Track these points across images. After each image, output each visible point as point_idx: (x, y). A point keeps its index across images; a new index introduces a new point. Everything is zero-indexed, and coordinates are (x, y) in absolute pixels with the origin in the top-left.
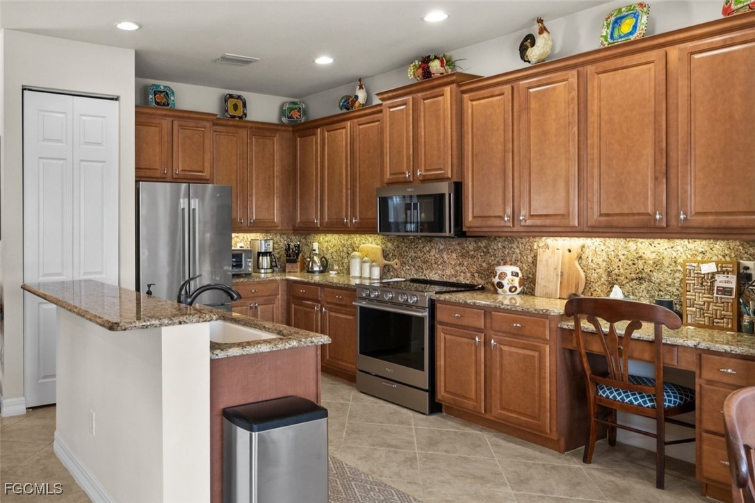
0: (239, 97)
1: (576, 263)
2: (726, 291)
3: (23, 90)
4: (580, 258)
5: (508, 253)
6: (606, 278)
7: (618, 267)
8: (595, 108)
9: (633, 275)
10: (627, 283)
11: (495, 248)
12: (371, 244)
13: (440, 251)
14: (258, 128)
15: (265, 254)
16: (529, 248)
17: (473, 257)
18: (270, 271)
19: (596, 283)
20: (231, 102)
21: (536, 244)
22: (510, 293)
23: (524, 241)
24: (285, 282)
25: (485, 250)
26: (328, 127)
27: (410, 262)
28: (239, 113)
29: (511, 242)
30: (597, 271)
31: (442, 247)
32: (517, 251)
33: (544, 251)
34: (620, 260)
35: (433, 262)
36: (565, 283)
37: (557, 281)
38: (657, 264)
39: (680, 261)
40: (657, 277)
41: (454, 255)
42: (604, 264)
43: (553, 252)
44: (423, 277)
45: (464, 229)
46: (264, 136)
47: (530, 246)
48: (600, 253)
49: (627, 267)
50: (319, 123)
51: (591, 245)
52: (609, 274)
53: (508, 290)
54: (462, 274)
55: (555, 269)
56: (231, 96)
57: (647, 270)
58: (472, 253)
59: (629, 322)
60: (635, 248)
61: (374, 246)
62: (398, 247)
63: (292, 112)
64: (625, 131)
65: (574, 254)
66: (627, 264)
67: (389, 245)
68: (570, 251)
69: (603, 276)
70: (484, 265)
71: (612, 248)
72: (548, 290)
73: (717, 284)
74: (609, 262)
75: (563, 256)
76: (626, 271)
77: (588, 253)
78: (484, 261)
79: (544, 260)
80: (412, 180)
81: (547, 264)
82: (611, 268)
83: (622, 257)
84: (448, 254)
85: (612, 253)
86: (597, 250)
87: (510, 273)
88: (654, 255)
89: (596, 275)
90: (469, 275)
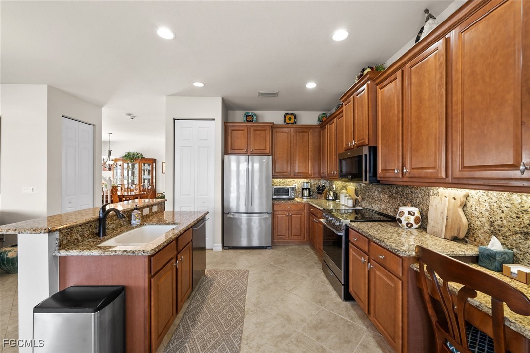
0: (292, 114)
1: (460, 210)
3: (174, 119)
4: (465, 205)
5: (414, 197)
6: (489, 227)
7: (501, 218)
9: (517, 229)
10: (511, 235)
11: (407, 193)
12: (352, 187)
13: (379, 192)
14: (300, 128)
15: (306, 189)
16: (428, 194)
17: (395, 198)
18: (309, 197)
19: (479, 230)
20: (288, 117)
21: (432, 191)
22: (407, 227)
23: (424, 188)
24: (307, 204)
25: (401, 194)
26: (330, 123)
27: (366, 198)
28: (292, 121)
29: (417, 189)
30: (480, 219)
32: (420, 196)
33: (435, 198)
34: (503, 212)
35: (376, 199)
36: (449, 227)
37: (442, 223)
41: (386, 196)
42: (487, 213)
43: (441, 199)
45: (378, 179)
46: (303, 132)
47: (428, 193)
48: (483, 203)
49: (510, 219)
50: (327, 121)
51: (475, 195)
52: (492, 223)
53: (405, 226)
54: (389, 209)
55: (442, 213)
56: (288, 114)
58: (395, 195)
59: (463, 286)
60: (520, 201)
63: (322, 119)
64: (487, 79)
65: (458, 202)
66: (511, 217)
68: (455, 199)
69: (486, 224)
71: (495, 199)
72: (436, 230)
74: (492, 212)
75: (449, 202)
76: (509, 223)
77: (472, 202)
78: (401, 201)
79: (434, 205)
80: (352, 147)
81: (436, 208)
82: (493, 218)
83: (505, 209)
84: (383, 195)
85: (495, 204)
86: (480, 200)
87: (407, 213)
89: (479, 223)
90: (393, 209)
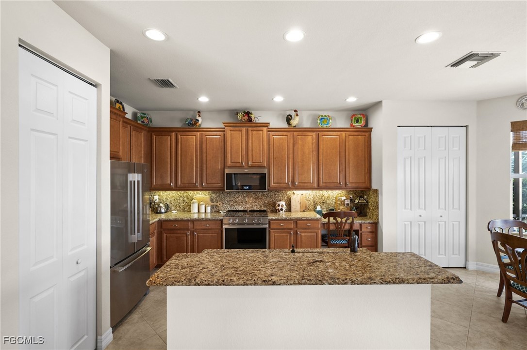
0: (121, 103)
1: (304, 199)
2: (348, 204)
5: (277, 197)
7: (317, 199)
8: (322, 147)
9: (321, 202)
10: (319, 204)
11: (271, 195)
12: (201, 196)
13: (244, 197)
14: (135, 126)
17: (261, 199)
19: (310, 205)
23: (283, 192)
26: (181, 133)
27: (227, 203)
29: (278, 192)
30: (311, 201)
31: (245, 195)
32: (281, 195)
33: (293, 196)
34: (317, 197)
35: (240, 202)
36: (302, 206)
37: (299, 206)
38: (328, 198)
39: (334, 196)
40: (328, 202)
41: (252, 199)
42: (313, 199)
43: (297, 195)
44: (234, 209)
46: (138, 132)
47: (287, 194)
48: (311, 195)
50: (174, 130)
52: (314, 202)
54: (255, 206)
55: (298, 201)
56: (117, 101)
57: (325, 200)
58: (261, 197)
60: (322, 193)
61: (203, 196)
62: (219, 196)
63: (143, 119)
64: (331, 156)
65: (304, 196)
66: (320, 198)
67: (214, 195)
68: (302, 195)
70: (266, 202)
72: (296, 210)
73: (346, 203)
75: (300, 197)
76: (319, 201)
77: (308, 195)
79: (294, 199)
82: (315, 200)
84: (248, 198)
85: (315, 195)
88: (327, 195)
90: (259, 206)
